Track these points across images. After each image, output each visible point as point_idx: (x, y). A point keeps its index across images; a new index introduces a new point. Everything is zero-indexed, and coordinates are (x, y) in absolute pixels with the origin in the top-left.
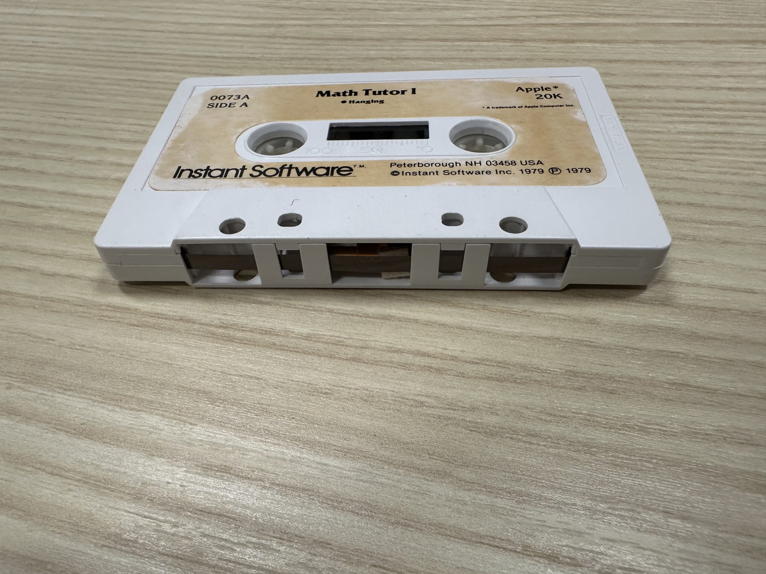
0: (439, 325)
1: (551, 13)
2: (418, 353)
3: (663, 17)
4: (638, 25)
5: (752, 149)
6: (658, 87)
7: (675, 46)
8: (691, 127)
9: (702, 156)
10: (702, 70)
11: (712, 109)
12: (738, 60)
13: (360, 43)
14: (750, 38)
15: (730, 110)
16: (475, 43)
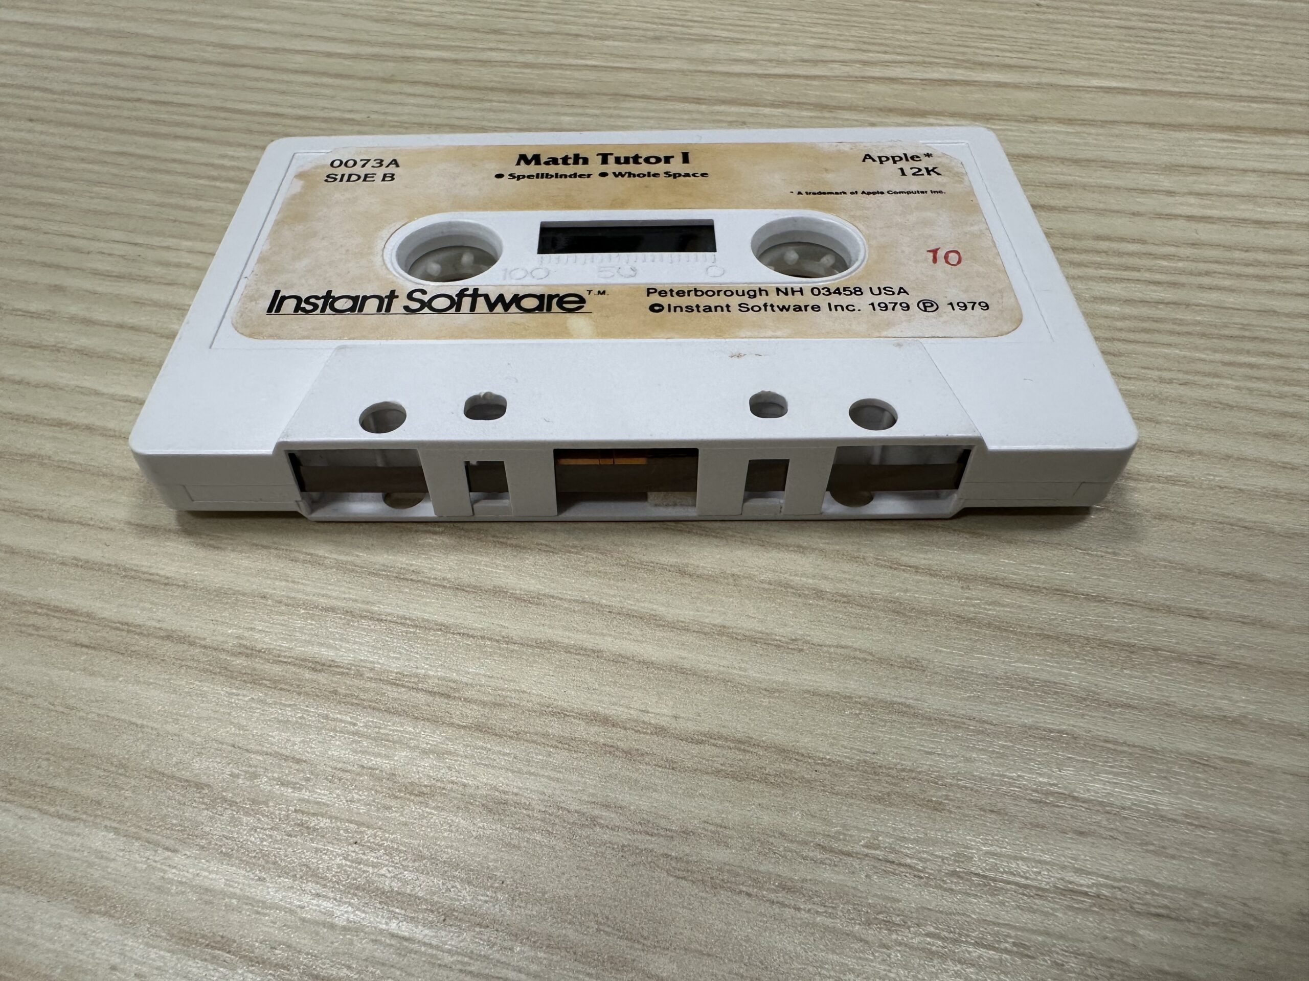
0: (639, 662)
1: (887, 57)
2: (594, 718)
3: (1084, 74)
4: (1039, 86)
5: (1220, 337)
6: (1064, 209)
7: (1101, 131)
8: (1117, 290)
9: (1131, 347)
10: (1144, 180)
11: (1155, 257)
12: (1206, 162)
13: (545, 100)
14: (1232, 122)
15: (1187, 259)
16: (750, 110)
